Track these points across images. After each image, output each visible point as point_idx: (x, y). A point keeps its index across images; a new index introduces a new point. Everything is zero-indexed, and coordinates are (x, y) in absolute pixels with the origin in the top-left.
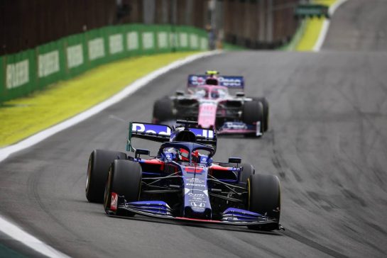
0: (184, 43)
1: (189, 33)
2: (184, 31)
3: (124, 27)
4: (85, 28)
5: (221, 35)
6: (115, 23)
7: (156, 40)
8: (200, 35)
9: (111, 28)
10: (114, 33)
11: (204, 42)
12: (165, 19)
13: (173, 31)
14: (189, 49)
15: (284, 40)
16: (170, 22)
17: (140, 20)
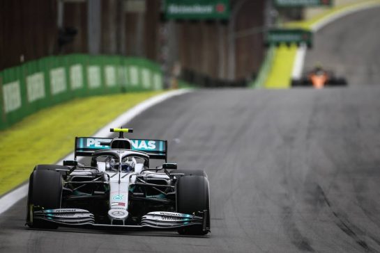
0: (134, 81)
1: (140, 67)
2: (134, 64)
3: (67, 58)
4: (22, 58)
5: (177, 71)
6: (56, 53)
7: (103, 76)
8: (153, 71)
9: (52, 59)
10: (55, 67)
11: (158, 80)
12: (113, 47)
13: (122, 64)
14: (140, 90)
15: (248, 78)
16: (118, 52)
17: (84, 50)
